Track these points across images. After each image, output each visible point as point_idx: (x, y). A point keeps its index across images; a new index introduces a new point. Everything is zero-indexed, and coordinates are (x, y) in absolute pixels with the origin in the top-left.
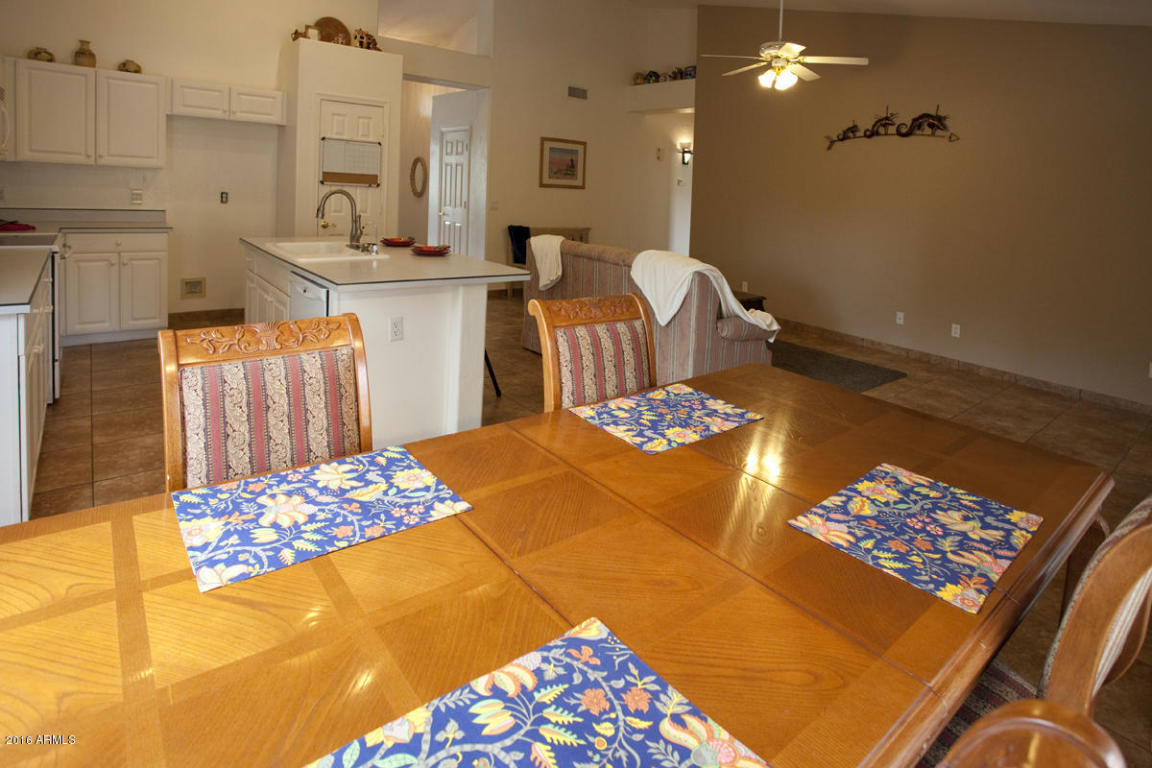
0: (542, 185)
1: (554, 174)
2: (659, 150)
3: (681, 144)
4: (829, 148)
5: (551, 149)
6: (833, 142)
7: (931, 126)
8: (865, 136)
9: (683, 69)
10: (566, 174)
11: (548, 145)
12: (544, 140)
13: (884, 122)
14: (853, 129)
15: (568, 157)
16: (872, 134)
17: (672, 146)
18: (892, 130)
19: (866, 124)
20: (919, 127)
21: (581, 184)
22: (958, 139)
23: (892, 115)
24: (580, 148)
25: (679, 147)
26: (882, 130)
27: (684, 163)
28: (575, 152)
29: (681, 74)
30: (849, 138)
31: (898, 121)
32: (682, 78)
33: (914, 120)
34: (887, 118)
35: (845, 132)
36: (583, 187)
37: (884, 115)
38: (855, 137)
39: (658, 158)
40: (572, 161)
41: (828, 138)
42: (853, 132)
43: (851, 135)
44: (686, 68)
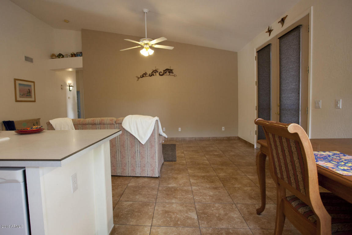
0: (17, 101)
1: (22, 95)
2: (62, 85)
3: (68, 83)
4: (138, 80)
5: (19, 84)
6: (139, 78)
7: (169, 72)
8: (149, 76)
9: (75, 53)
10: (27, 96)
11: (18, 82)
12: (15, 80)
13: (155, 71)
14: (145, 74)
15: (27, 88)
16: (151, 75)
17: (65, 84)
18: (158, 74)
19: (149, 72)
20: (166, 73)
21: (34, 100)
22: (176, 76)
23: (157, 69)
24: (32, 84)
25: (68, 84)
26: (154, 74)
27: (70, 90)
28: (30, 86)
29: (75, 55)
30: (144, 77)
31: (159, 71)
32: (75, 56)
33: (164, 71)
34: (156, 70)
35: (143, 75)
36: (35, 101)
37: (155, 70)
38: (146, 76)
39: (62, 89)
40: (29, 89)
41: (137, 77)
42: (145, 75)
43: (145, 76)
44: (77, 53)
